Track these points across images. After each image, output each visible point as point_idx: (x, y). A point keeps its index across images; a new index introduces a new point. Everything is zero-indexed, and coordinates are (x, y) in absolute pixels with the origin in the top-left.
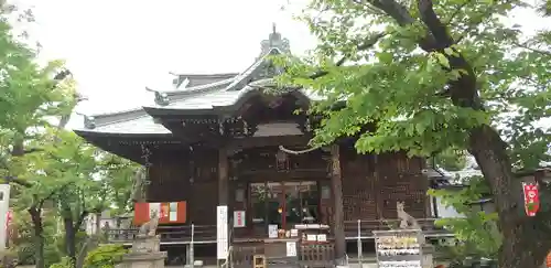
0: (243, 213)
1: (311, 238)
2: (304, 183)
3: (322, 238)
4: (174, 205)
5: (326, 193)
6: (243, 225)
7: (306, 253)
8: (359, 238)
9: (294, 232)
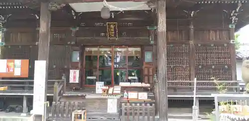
0: (78, 72)
1: (133, 95)
2: (130, 49)
3: (144, 96)
4: (18, 62)
5: (148, 57)
6: (77, 81)
7: (126, 111)
8: (195, 96)
9: (117, 89)
